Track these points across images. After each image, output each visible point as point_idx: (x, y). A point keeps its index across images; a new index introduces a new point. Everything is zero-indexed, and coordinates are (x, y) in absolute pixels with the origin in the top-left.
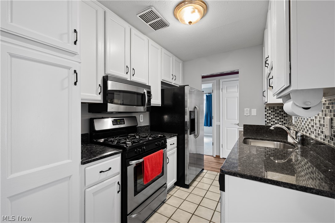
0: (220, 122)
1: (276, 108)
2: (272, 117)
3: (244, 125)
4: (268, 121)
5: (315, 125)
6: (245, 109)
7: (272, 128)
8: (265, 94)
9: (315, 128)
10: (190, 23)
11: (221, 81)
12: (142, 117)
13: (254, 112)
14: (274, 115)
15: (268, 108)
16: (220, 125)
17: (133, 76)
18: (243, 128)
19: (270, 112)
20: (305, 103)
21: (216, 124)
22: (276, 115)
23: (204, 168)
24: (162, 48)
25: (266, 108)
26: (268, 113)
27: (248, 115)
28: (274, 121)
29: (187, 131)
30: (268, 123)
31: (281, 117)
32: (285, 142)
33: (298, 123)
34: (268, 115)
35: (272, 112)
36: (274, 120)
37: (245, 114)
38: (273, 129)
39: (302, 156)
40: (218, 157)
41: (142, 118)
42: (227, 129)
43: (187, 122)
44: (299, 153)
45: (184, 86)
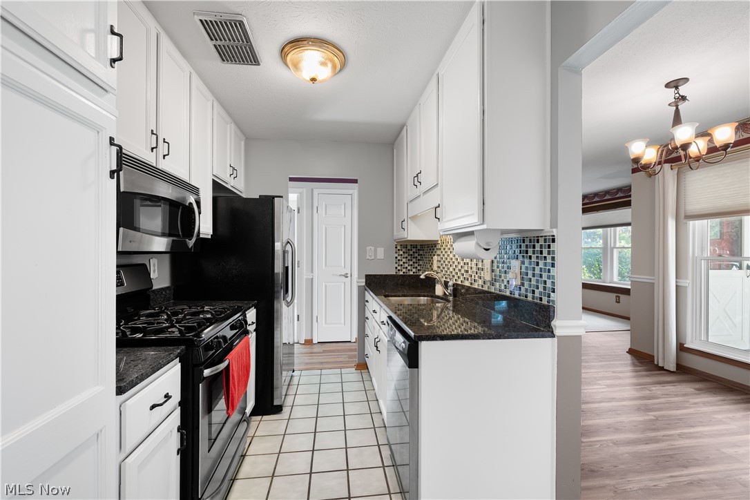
0: (312, 272)
1: (409, 247)
2: (404, 260)
3: (367, 276)
4: (399, 268)
5: (470, 270)
6: (368, 248)
7: (422, 277)
8: (405, 224)
9: (469, 273)
10: (313, 80)
11: (316, 192)
12: (154, 265)
13: (381, 253)
14: (406, 258)
15: (399, 248)
16: (312, 279)
17: (164, 158)
18: (364, 280)
19: (401, 253)
20: (488, 243)
21: (305, 277)
22: (409, 258)
23: (295, 368)
24: (215, 99)
25: (396, 247)
26: (399, 255)
27: (373, 257)
28: (406, 268)
29: (279, 292)
30: (399, 270)
31: (414, 260)
32: (432, 297)
33: (444, 268)
34: (399, 258)
35: (404, 253)
36: (406, 265)
37: (368, 257)
38: (424, 277)
39: (453, 311)
40: (309, 342)
41: (156, 268)
42: (326, 286)
43: (278, 274)
44: (451, 308)
45: (273, 197)
